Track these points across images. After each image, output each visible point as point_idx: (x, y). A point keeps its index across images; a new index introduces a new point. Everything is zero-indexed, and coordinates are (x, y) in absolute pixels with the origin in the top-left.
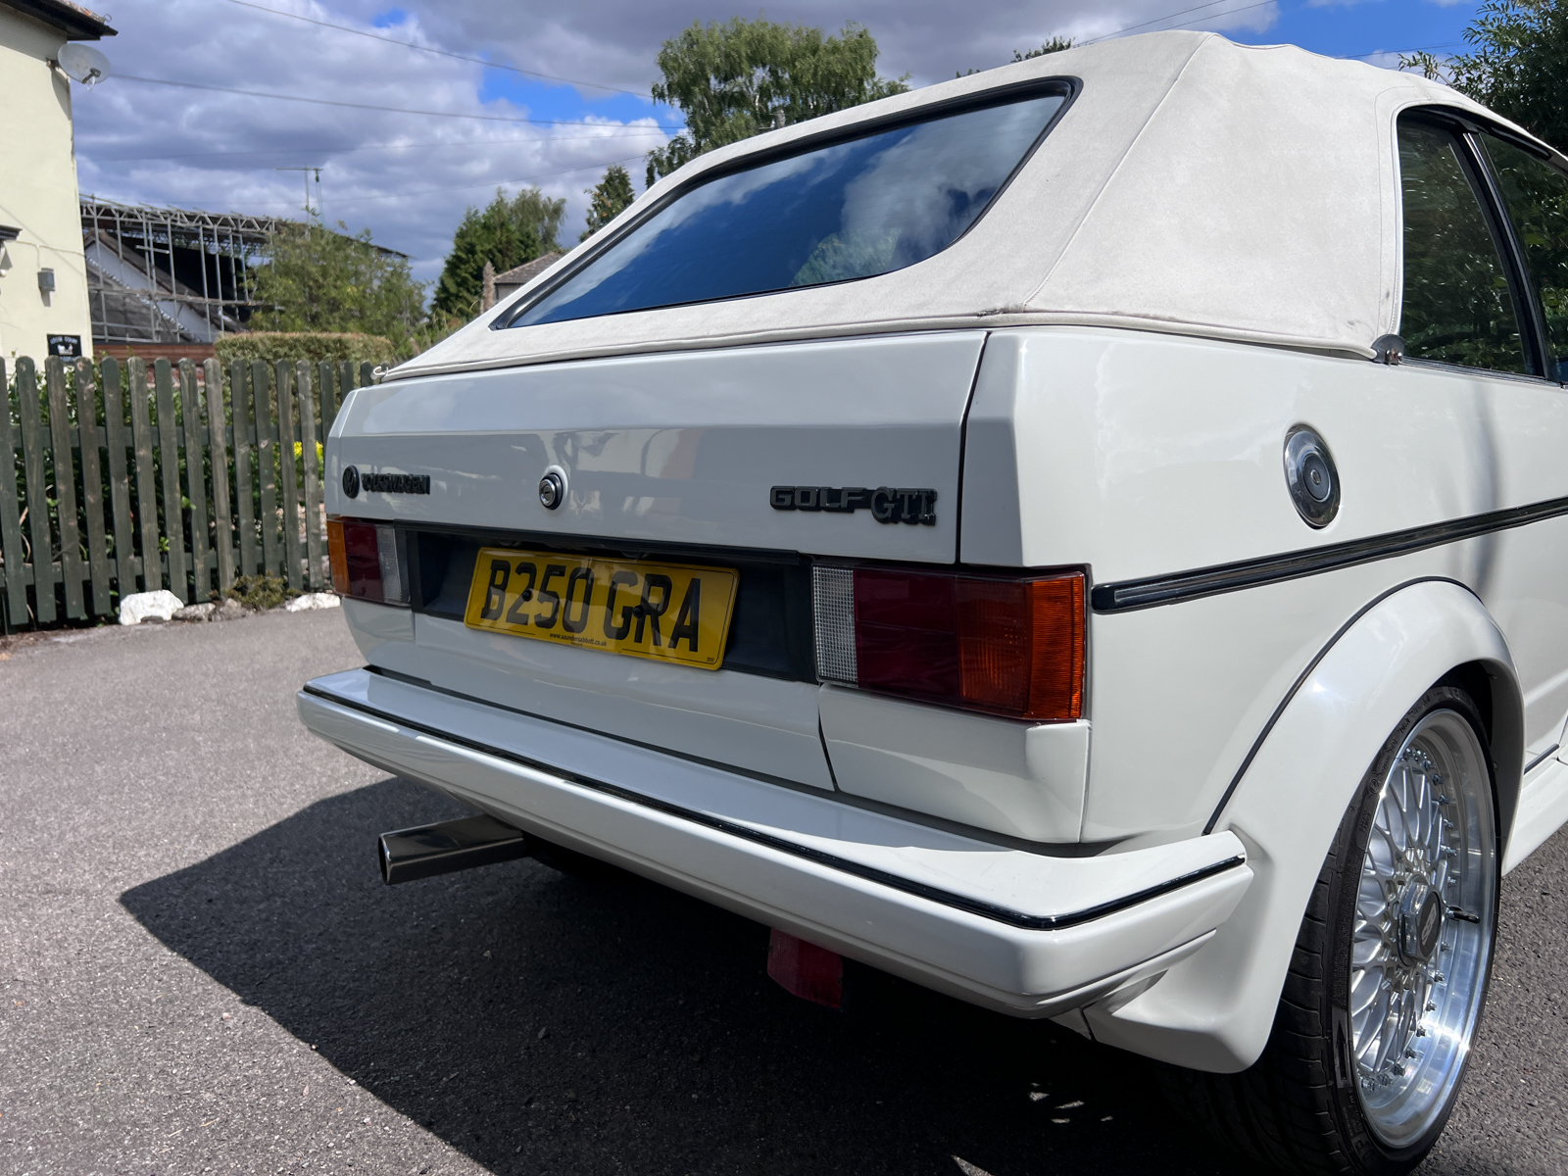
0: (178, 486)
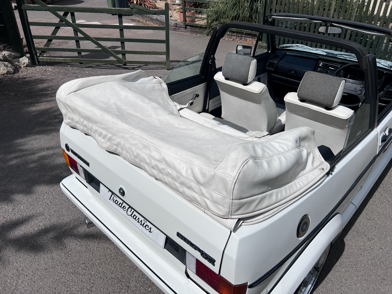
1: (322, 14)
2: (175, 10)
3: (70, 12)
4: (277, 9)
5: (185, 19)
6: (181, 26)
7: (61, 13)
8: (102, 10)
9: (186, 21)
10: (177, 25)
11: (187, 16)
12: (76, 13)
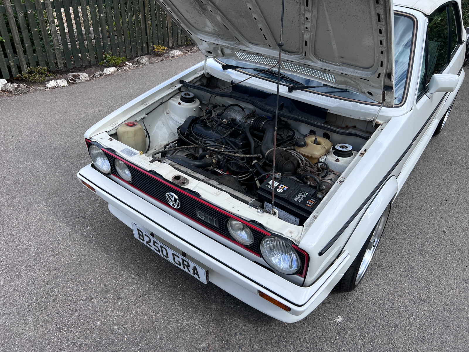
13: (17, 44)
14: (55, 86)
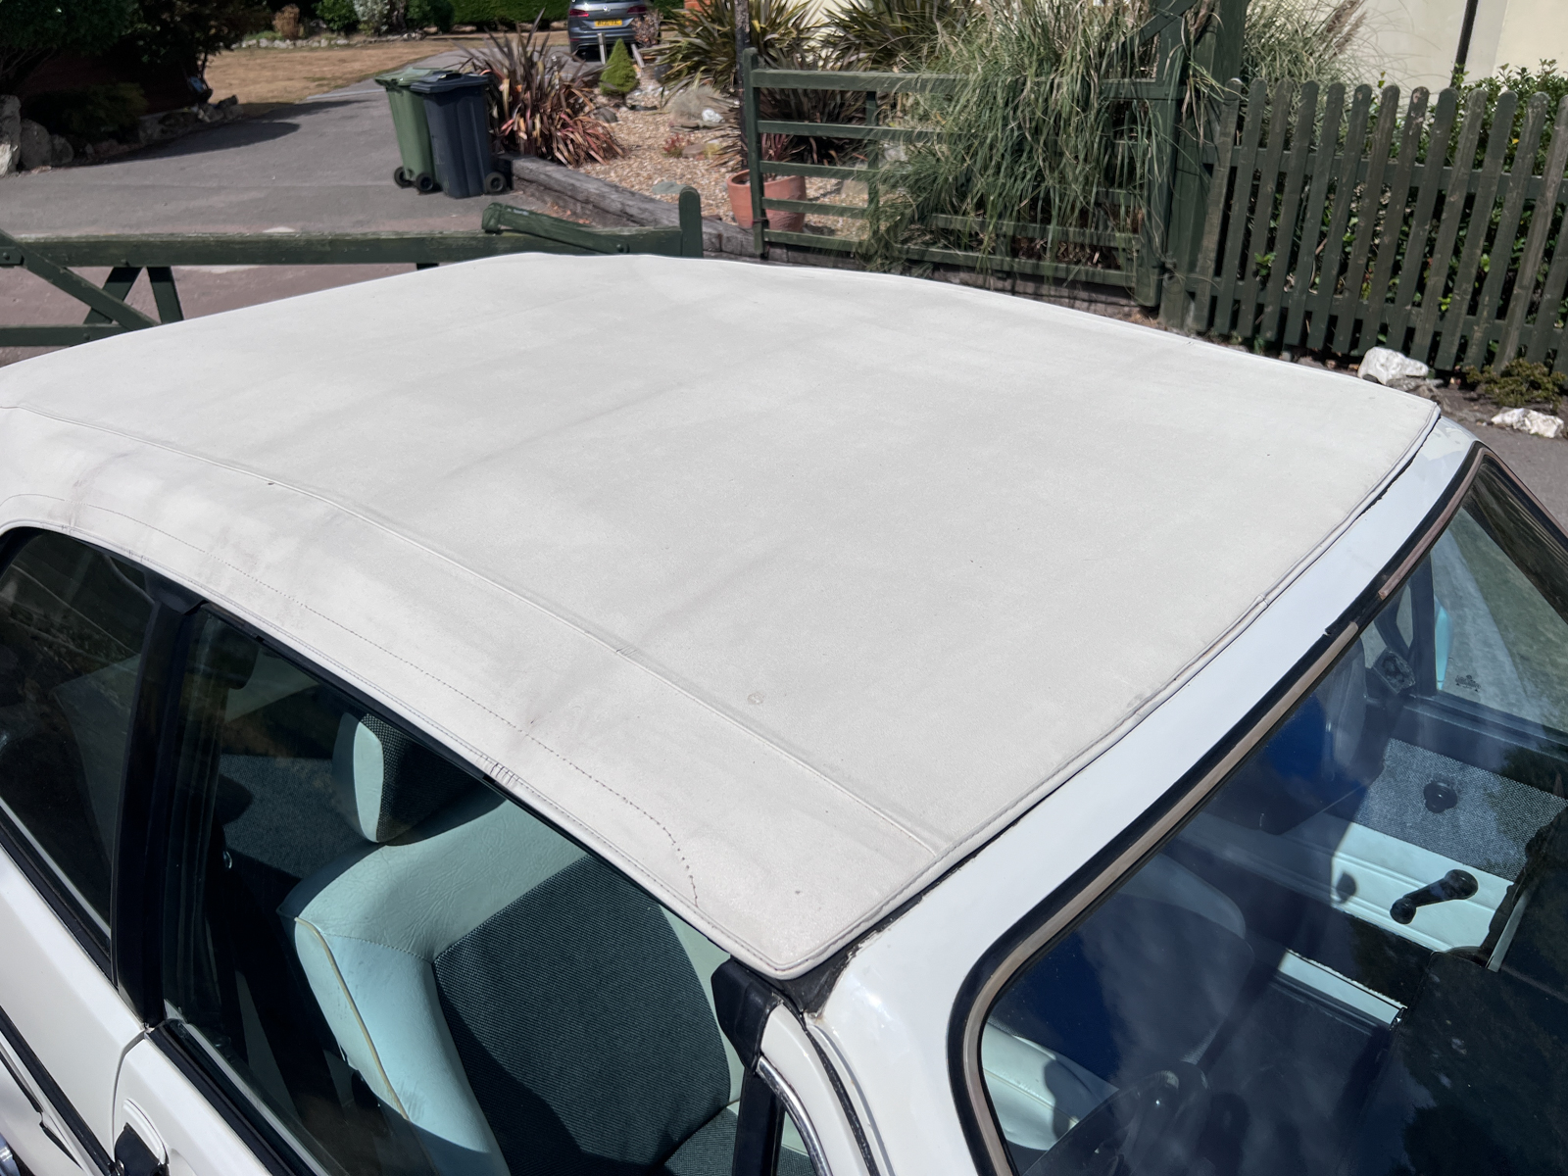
0: (1482, 243)
1: (1494, 188)
2: (702, 155)
3: (149, 269)
4: (1240, 163)
5: (764, 213)
6: (742, 245)
7: (97, 276)
8: (323, 245)
9: (766, 223)
10: (724, 241)
11: (772, 204)
12: (178, 271)
13: (1521, 287)
14: (1512, 426)
